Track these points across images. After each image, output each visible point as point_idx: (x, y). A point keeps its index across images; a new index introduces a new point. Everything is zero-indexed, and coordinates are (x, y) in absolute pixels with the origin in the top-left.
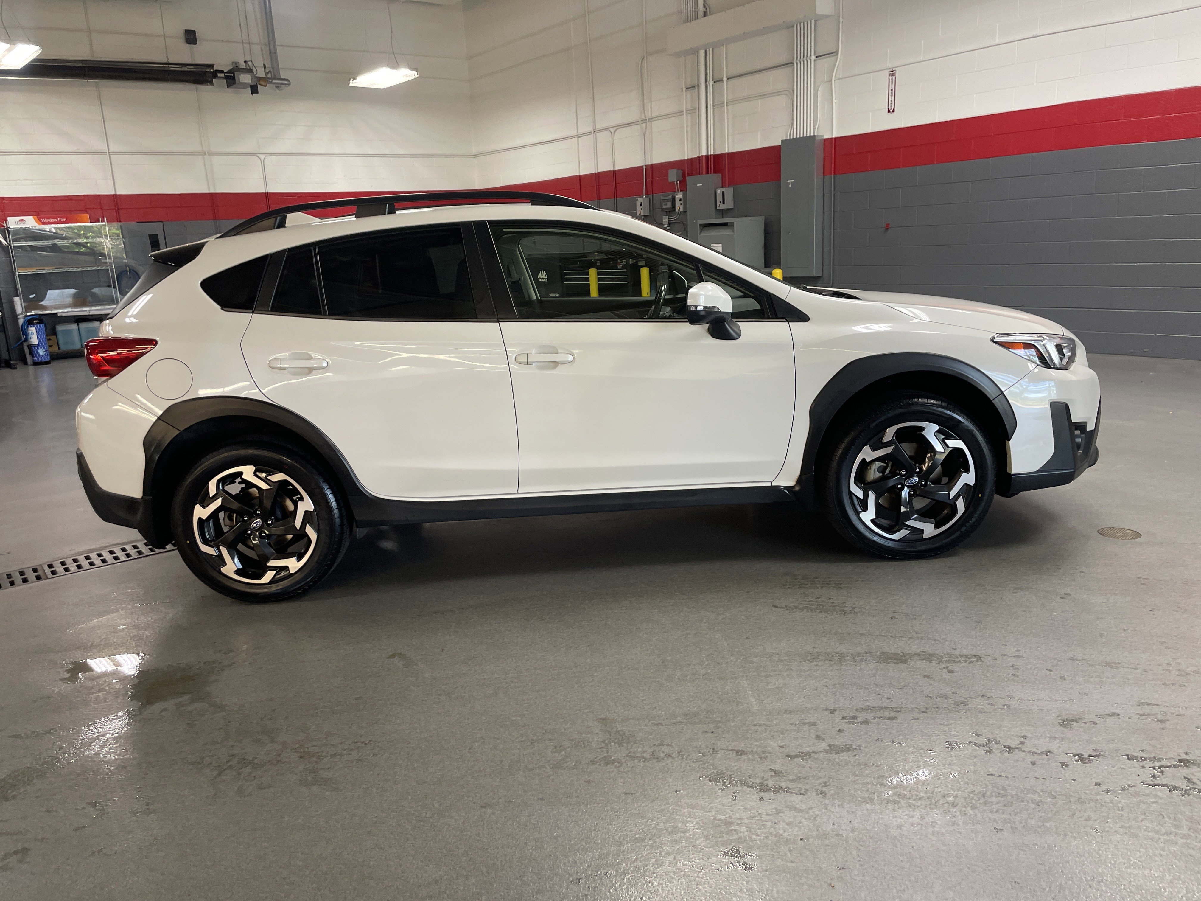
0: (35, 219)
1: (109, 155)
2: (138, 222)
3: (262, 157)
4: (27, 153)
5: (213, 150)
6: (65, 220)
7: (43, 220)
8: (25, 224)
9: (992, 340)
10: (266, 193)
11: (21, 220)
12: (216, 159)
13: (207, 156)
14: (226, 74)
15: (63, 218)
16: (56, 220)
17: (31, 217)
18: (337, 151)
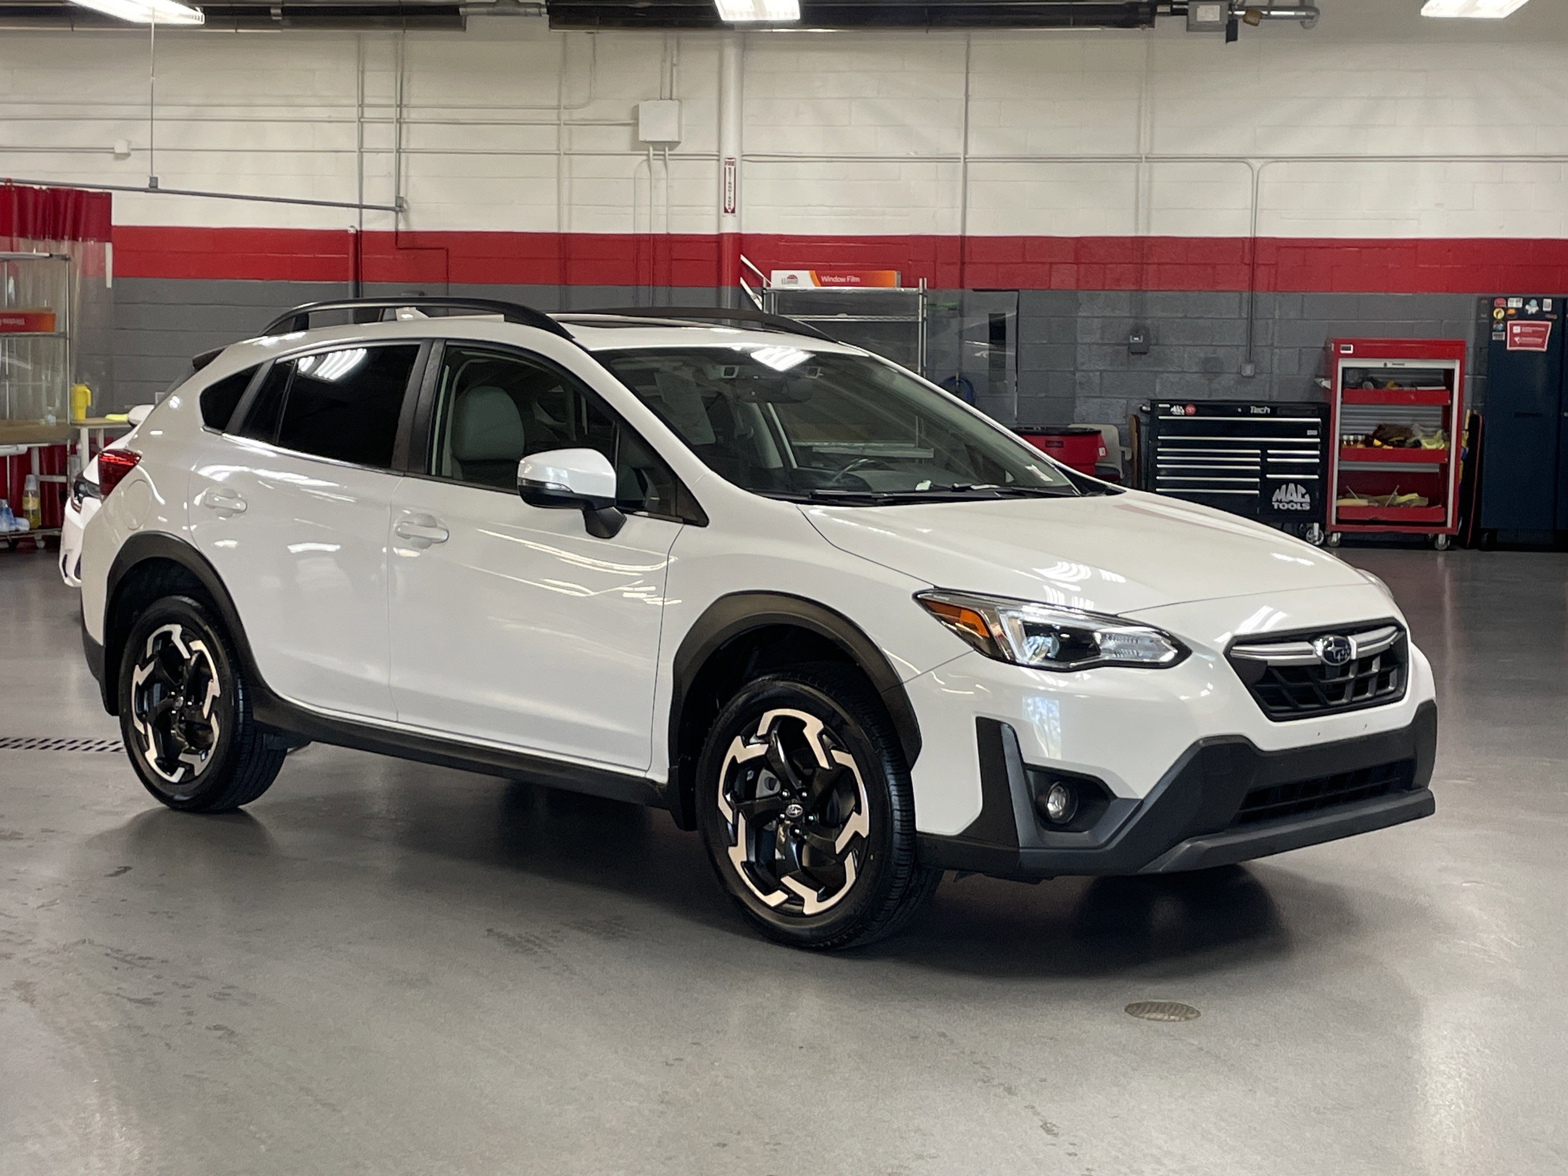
0: (812, 276)
1: (965, 162)
2: (975, 290)
3: (1256, 164)
4: (830, 159)
5: (1158, 151)
6: (857, 279)
7: (824, 279)
8: (796, 283)
9: (915, 596)
10: (1251, 238)
11: (792, 277)
12: (1161, 171)
13: (1144, 165)
14: (1175, 7)
15: (855, 276)
16: (843, 280)
17: (807, 273)
18: (1427, 149)
